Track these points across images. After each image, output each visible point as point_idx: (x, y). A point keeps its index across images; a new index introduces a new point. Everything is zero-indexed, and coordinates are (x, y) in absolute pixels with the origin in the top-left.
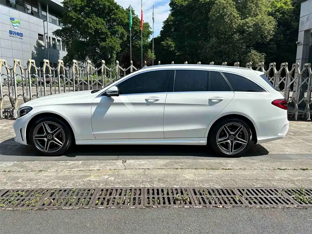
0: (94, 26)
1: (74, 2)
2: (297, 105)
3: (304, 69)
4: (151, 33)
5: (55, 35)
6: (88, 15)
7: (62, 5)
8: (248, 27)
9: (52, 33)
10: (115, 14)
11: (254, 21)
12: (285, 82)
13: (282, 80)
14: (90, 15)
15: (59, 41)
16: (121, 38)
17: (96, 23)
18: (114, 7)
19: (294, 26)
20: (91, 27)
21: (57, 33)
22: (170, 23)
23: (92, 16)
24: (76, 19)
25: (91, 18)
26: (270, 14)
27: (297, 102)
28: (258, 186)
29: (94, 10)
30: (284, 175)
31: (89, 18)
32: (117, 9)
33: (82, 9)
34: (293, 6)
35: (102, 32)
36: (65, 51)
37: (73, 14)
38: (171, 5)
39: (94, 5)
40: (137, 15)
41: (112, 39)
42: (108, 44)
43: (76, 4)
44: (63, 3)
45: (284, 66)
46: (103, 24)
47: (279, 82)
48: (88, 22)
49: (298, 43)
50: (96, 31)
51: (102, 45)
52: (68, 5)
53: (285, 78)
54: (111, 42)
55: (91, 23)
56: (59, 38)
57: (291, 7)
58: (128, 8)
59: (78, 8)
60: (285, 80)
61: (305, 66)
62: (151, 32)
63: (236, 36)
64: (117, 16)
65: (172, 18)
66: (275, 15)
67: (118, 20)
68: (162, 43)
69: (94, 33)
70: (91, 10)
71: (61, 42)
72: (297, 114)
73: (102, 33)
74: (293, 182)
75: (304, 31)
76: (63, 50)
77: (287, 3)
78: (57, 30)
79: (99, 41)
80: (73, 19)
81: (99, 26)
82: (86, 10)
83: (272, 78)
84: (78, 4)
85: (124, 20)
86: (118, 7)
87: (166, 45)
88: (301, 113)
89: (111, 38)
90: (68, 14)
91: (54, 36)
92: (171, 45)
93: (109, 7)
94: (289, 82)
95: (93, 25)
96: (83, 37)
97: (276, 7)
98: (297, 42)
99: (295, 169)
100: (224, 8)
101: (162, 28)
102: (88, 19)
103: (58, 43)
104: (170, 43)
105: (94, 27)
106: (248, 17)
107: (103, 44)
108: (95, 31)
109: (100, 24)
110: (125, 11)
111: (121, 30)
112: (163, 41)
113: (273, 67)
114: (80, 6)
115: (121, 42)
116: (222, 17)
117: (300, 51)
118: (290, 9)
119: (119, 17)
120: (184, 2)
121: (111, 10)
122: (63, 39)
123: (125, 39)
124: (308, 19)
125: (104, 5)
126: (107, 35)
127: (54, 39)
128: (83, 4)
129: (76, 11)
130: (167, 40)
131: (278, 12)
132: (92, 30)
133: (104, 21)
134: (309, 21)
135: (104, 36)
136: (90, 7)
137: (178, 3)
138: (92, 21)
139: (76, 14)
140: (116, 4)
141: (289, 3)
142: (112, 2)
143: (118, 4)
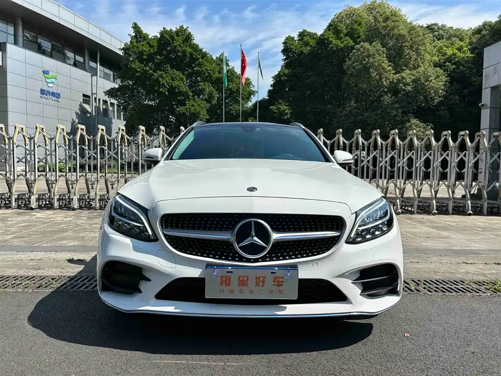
0: (167, 83)
1: (139, 48)
2: (485, 192)
3: (493, 140)
4: (253, 94)
5: (107, 96)
6: (158, 67)
7: (121, 53)
8: (405, 84)
9: (103, 94)
10: (199, 65)
11: (413, 75)
12: (466, 159)
13: (462, 155)
14: (163, 67)
15: (112, 104)
16: (208, 101)
17: (172, 78)
18: (198, 55)
19: (475, 81)
20: (163, 84)
21: (111, 93)
22: (282, 78)
23: (166, 67)
24: (141, 72)
25: (164, 71)
26: (436, 65)
27: (486, 188)
28: (438, 277)
29: (168, 60)
30: (471, 269)
31: (161, 71)
32: (203, 58)
33: (151, 58)
34: (472, 53)
35: (181, 91)
36: (120, 119)
37: (137, 65)
38: (284, 51)
39: (169, 53)
40: (234, 67)
42: (189, 108)
43: (142, 50)
44: (123, 49)
45: (463, 135)
46: (182, 79)
47: (457, 158)
48: (159, 77)
49: (483, 105)
50: (172, 89)
51: (179, 111)
52: (130, 53)
53: (466, 153)
54: (193, 105)
55: (164, 79)
56: (113, 101)
57: (469, 54)
58: (219, 56)
59: (145, 57)
60: (465, 156)
61: (494, 136)
62: (254, 92)
63: (387, 99)
64: (204, 68)
65: (287, 71)
66: (445, 66)
67: (205, 74)
68: (271, 107)
69: (168, 93)
70: (164, 59)
71: (116, 106)
72: (486, 205)
73: (181, 93)
74: (484, 275)
75: (490, 88)
76: (118, 118)
77: (463, 49)
78: (112, 88)
79: (175, 104)
80: (137, 72)
81: (175, 82)
82: (157, 59)
84: (145, 51)
85: (214, 74)
86: (204, 55)
87: (277, 111)
88: (493, 204)
89: (194, 100)
90: (130, 65)
91: (106, 98)
92: (285, 110)
93: (191, 54)
94: (472, 159)
95: (166, 81)
96: (150, 100)
97: (445, 54)
98: (480, 104)
99: (486, 264)
101: (271, 86)
102: (160, 73)
103: (111, 108)
104: (283, 107)
105: (168, 85)
106: (405, 70)
107: (181, 109)
108: (168, 90)
109: (177, 80)
110: (215, 61)
111: (208, 88)
112: (273, 105)
113: (447, 137)
114: (148, 53)
115: (208, 107)
116: (366, 69)
117: (485, 116)
118: (466, 57)
119: (206, 69)
120: (304, 48)
121: (193, 60)
122: (119, 102)
123: (214, 102)
124: (495, 70)
125: (184, 52)
126: (188, 96)
127: (105, 102)
128: (152, 51)
129: (141, 61)
130: (280, 104)
131: (449, 62)
132: (165, 88)
133: (184, 75)
134: (497, 74)
135: (182, 98)
136: (163, 55)
137: (296, 50)
138: (165, 76)
139: (141, 65)
140: (201, 50)
141: (466, 48)
142: (195, 48)
143: (204, 51)
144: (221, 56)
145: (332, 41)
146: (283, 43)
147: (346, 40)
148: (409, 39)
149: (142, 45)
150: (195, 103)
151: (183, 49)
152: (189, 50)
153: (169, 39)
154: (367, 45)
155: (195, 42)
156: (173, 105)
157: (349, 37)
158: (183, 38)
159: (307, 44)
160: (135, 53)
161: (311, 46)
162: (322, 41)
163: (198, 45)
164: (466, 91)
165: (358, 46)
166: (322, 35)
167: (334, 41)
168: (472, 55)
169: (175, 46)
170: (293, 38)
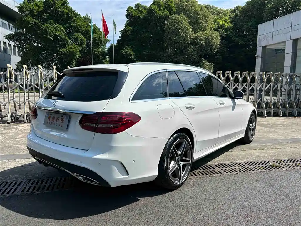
0: (52, 32)
1: (30, 7)
4: (108, 42)
5: (7, 39)
6: (45, 21)
7: (17, 10)
8: (201, 40)
9: (4, 37)
10: (74, 21)
11: (204, 35)
14: (49, 21)
15: (10, 45)
16: (81, 45)
17: (55, 29)
18: (72, 15)
19: (235, 40)
20: (50, 33)
21: (9, 37)
22: (128, 33)
23: (51, 22)
24: (33, 24)
25: (49, 24)
26: (215, 30)
29: (51, 17)
31: (47, 24)
32: (76, 17)
33: (39, 14)
34: (232, 24)
35: (62, 38)
36: (16, 55)
37: (29, 19)
38: (127, 16)
39: (52, 11)
40: (96, 24)
41: (72, 46)
42: (69, 50)
43: (33, 9)
44: (19, 7)
46: (62, 30)
48: (46, 28)
49: (257, 56)
50: (56, 37)
51: (61, 52)
52: (24, 10)
54: (71, 48)
55: (50, 29)
56: (12, 43)
57: (230, 25)
58: (85, 16)
59: (36, 14)
62: (109, 40)
63: (191, 48)
64: (77, 24)
65: (130, 28)
66: (219, 30)
67: (78, 27)
68: (121, 51)
69: (53, 39)
70: (49, 15)
71: (12, 46)
73: (62, 40)
75: (261, 47)
76: (14, 54)
77: (227, 21)
78: (10, 34)
79: (58, 47)
80: (30, 24)
81: (58, 32)
82: (44, 15)
83: (237, 84)
84: (35, 10)
85: (84, 28)
86: (77, 15)
87: (125, 54)
89: (72, 44)
90: (24, 19)
91: (7, 41)
92: (130, 53)
93: (67, 14)
95: (52, 31)
97: (219, 24)
100: (179, 22)
101: (120, 37)
102: (46, 25)
103: (9, 48)
104: (129, 51)
105: (53, 33)
106: (199, 32)
107: (63, 50)
108: (53, 37)
109: (59, 30)
110: (83, 19)
111: (80, 37)
112: (122, 49)
114: (37, 11)
115: (80, 49)
116: (177, 30)
118: (229, 26)
119: (79, 24)
120: (140, 15)
121: (69, 18)
122: (15, 43)
123: (84, 46)
124: (264, 38)
125: (63, 12)
126: (67, 42)
127: (5, 43)
128: (39, 10)
129: (33, 16)
130: (126, 48)
131: (221, 28)
132: (51, 35)
133: (63, 28)
135: (63, 43)
136: (48, 13)
137: (135, 15)
138: (50, 27)
139: (32, 19)
140: (74, 11)
141: (228, 21)
142: (70, 10)
143: (76, 12)
144: (86, 16)
145: (156, 12)
146: (127, 11)
147: (165, 12)
148: (201, 13)
149: (32, 5)
150: (72, 47)
151: (62, 10)
152: (66, 11)
153: (52, 2)
154: (176, 15)
155: (69, 6)
156: (57, 47)
157: (167, 9)
158: (61, 2)
159: (141, 12)
160: (28, 10)
161: (144, 14)
162: (150, 11)
163: (71, 8)
164: (230, 46)
165: (171, 16)
166: (151, 7)
167: (158, 11)
168: (232, 25)
169: (56, 7)
170: (132, 8)
